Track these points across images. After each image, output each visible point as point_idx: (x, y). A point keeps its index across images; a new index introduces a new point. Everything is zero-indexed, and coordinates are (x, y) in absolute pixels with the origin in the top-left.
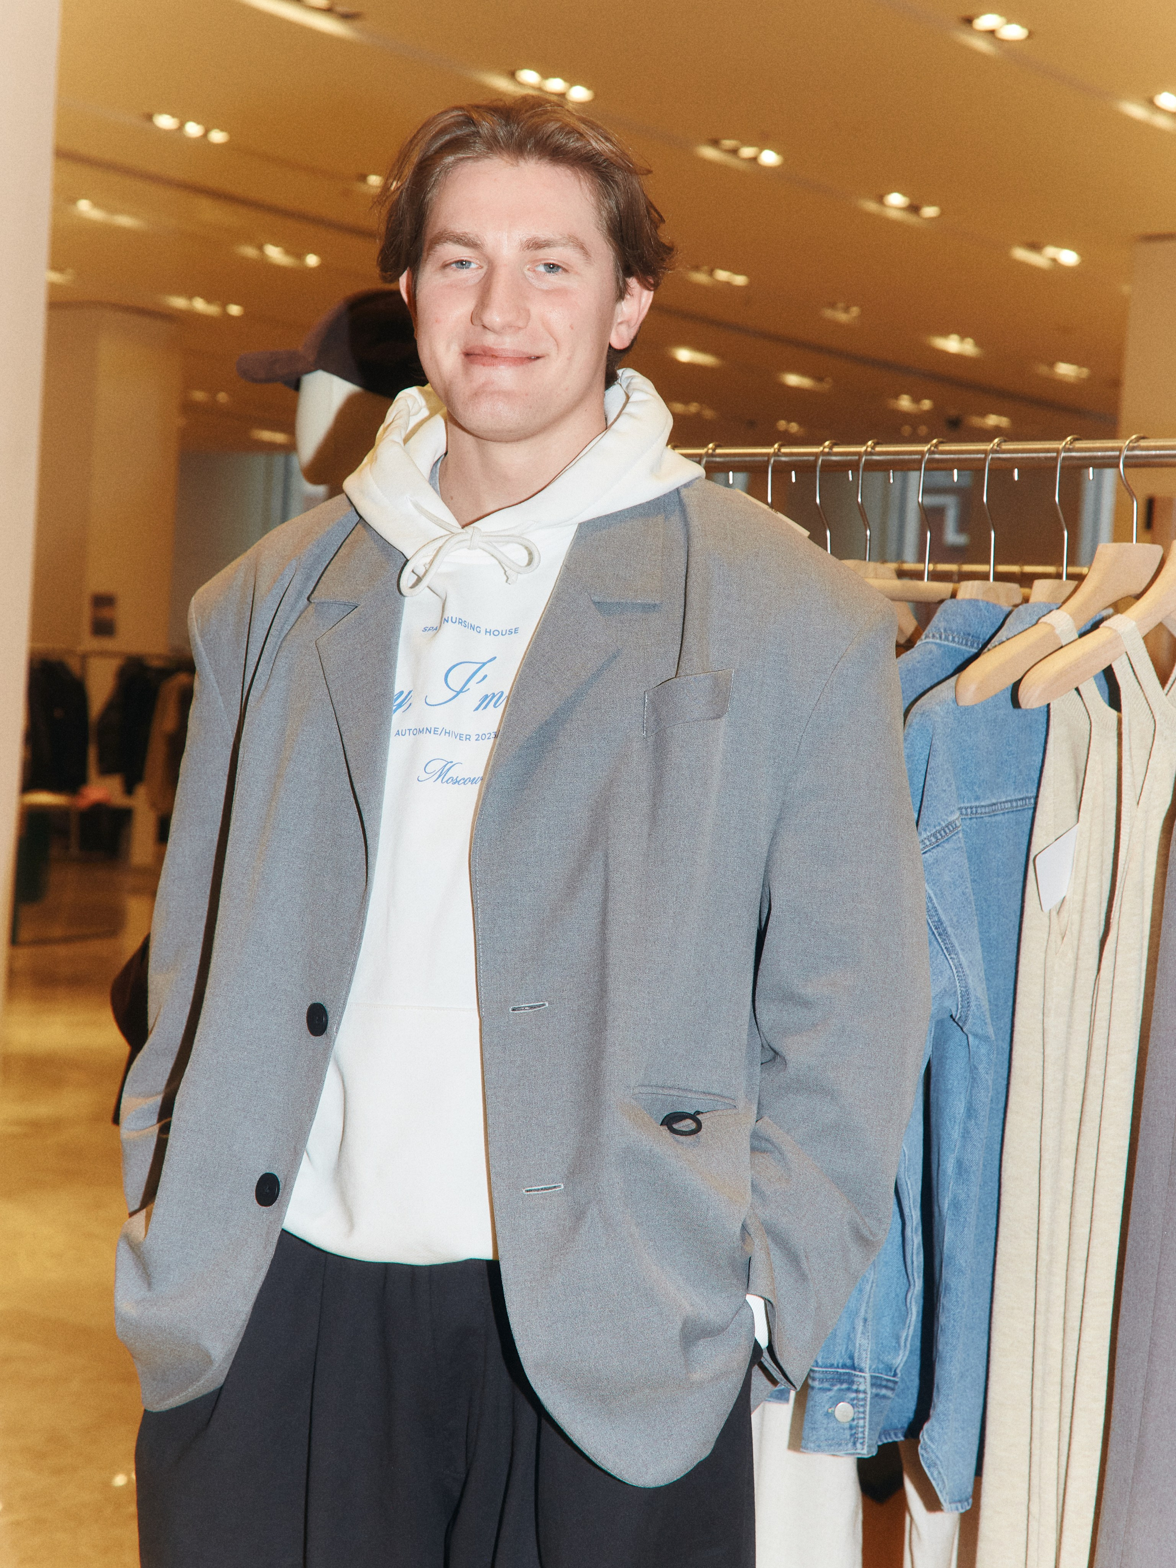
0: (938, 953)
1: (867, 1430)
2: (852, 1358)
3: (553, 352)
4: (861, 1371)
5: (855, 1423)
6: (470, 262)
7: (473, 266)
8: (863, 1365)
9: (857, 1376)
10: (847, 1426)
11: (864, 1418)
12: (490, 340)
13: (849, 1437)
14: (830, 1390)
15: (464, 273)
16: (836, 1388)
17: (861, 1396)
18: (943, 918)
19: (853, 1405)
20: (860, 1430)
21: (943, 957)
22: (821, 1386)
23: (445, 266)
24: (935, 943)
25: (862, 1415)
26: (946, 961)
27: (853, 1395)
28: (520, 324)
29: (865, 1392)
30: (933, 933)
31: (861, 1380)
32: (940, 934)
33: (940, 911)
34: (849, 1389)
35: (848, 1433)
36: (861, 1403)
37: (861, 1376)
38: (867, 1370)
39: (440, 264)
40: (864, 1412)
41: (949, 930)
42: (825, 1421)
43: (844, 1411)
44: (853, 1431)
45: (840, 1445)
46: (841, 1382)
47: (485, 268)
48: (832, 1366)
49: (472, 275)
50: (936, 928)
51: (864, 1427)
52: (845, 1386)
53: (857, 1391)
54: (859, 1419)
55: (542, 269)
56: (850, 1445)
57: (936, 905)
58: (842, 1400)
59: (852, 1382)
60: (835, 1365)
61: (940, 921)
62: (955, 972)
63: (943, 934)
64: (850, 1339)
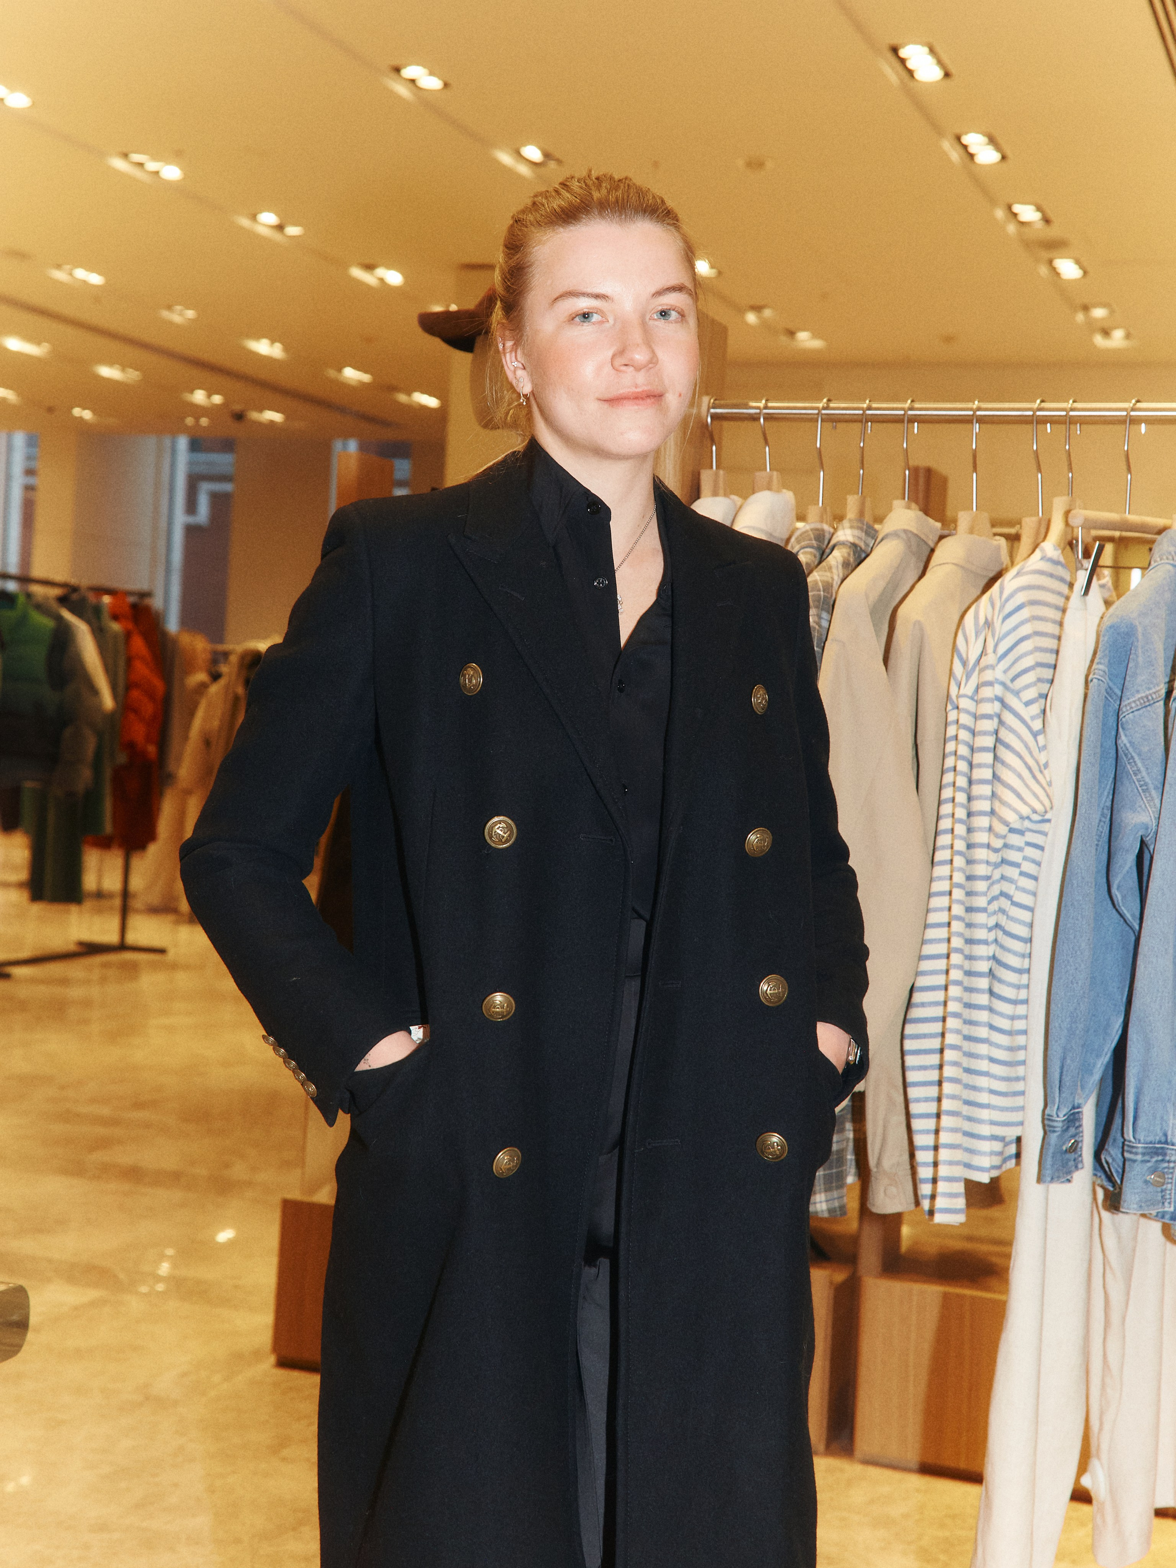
1: (1173, 1191)
2: (1166, 1135)
9: (1168, 1149)
11: (1171, 1183)
14: (1149, 1161)
16: (1154, 1160)
17: (1172, 1165)
19: (1164, 1173)
20: (1168, 1192)
22: (1143, 1159)
25: (1170, 1181)
27: (1166, 1165)
29: (1174, 1162)
31: (1173, 1152)
34: (1163, 1160)
36: (1171, 1171)
37: (1173, 1149)
40: (1172, 1179)
44: (1163, 1194)
46: (1157, 1154)
48: (1151, 1143)
51: (1171, 1190)
52: (1160, 1158)
53: (1169, 1162)
54: (1168, 1183)
56: (1161, 1204)
58: (1157, 1170)
59: (1165, 1155)
60: (1153, 1142)
64: (1164, 1120)
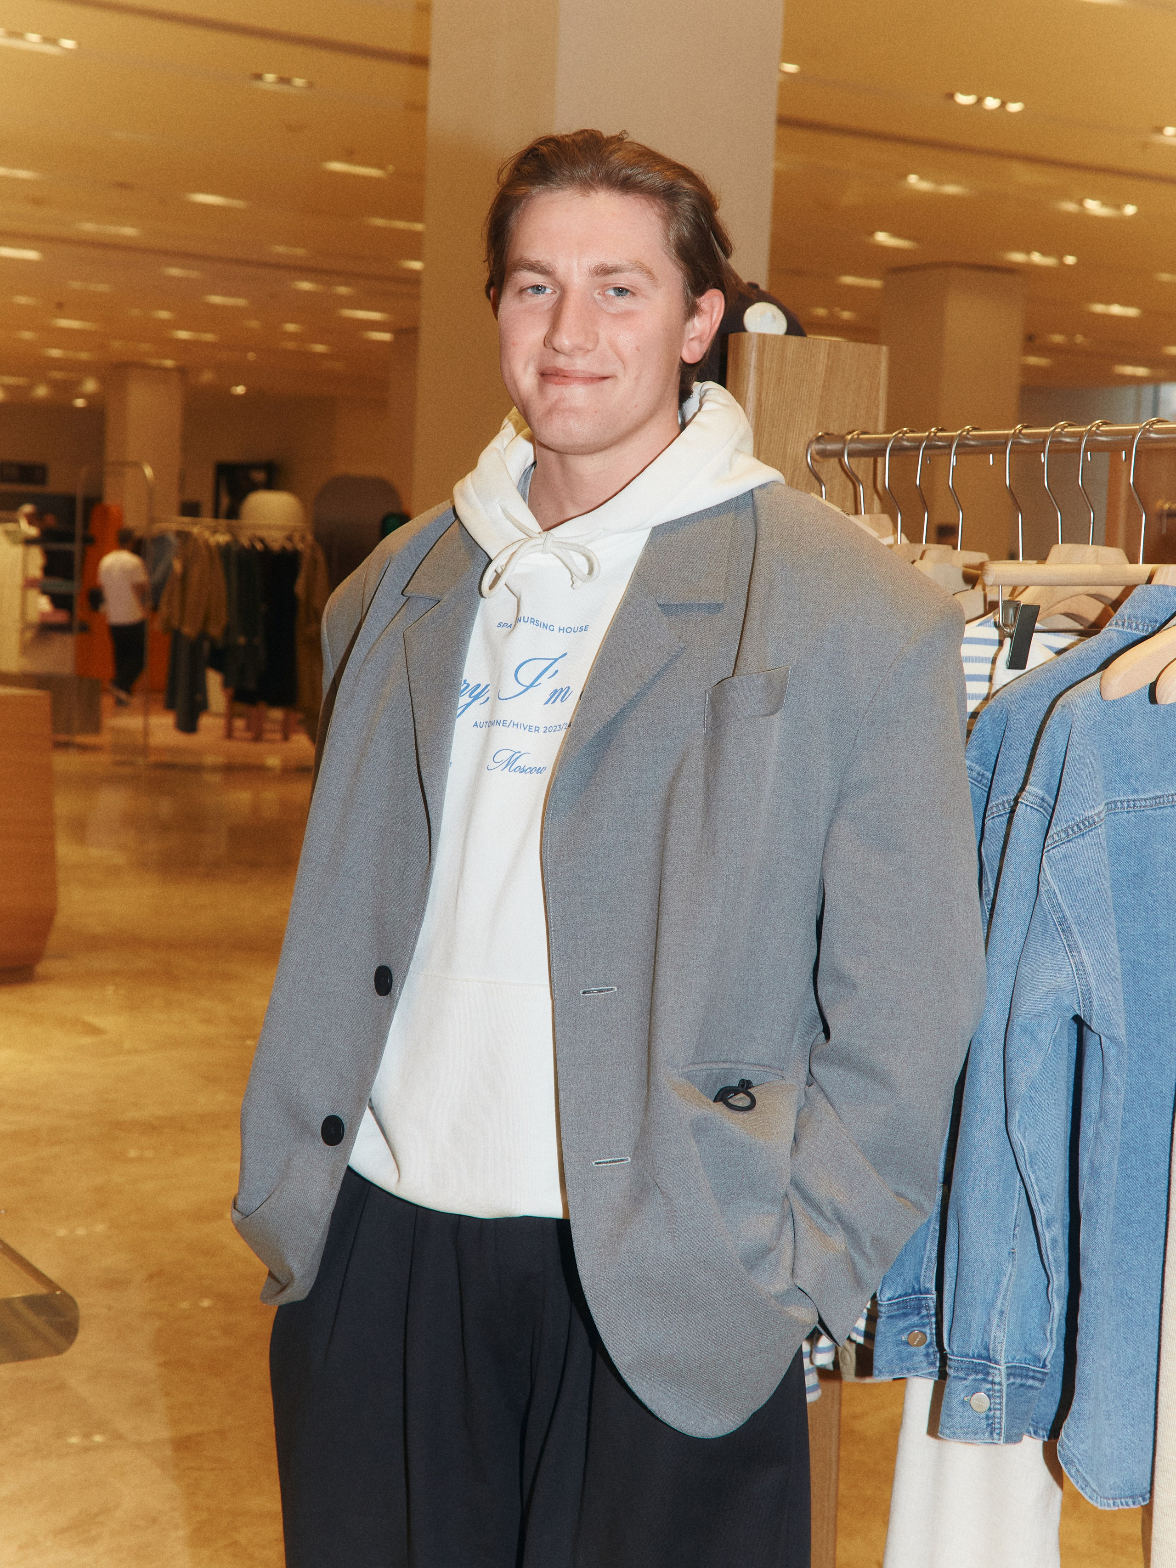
0: (1060, 948)
1: (1004, 1420)
2: (987, 1349)
3: (620, 374)
4: (996, 1363)
5: (992, 1413)
6: (545, 288)
7: (548, 291)
8: (998, 1357)
9: (993, 1367)
10: (983, 1415)
11: (1001, 1409)
12: (561, 362)
13: (985, 1427)
14: (965, 1379)
15: (541, 298)
16: (971, 1378)
17: (997, 1387)
18: (1067, 914)
19: (989, 1396)
20: (998, 1420)
21: (1064, 953)
22: (956, 1374)
23: (522, 291)
24: (1058, 939)
25: (998, 1405)
26: (1067, 959)
27: (989, 1386)
28: (589, 346)
29: (1000, 1384)
30: (1057, 930)
31: (997, 1372)
32: (1063, 931)
33: (1064, 907)
34: (984, 1380)
35: (984, 1423)
36: (997, 1394)
37: (996, 1368)
38: (1002, 1362)
39: (517, 290)
40: (1000, 1404)
41: (1073, 926)
42: (961, 1409)
43: (981, 1401)
44: (990, 1421)
45: (976, 1434)
46: (977, 1372)
47: (558, 292)
48: (967, 1356)
49: (546, 300)
50: (1060, 925)
51: (1001, 1418)
52: (980, 1376)
53: (993, 1383)
54: (995, 1409)
55: (611, 293)
56: (987, 1434)
57: (1061, 901)
58: (978, 1390)
59: (988, 1374)
60: (971, 1355)
61: (1064, 917)
62: (1075, 970)
63: (1067, 930)
64: (986, 1331)
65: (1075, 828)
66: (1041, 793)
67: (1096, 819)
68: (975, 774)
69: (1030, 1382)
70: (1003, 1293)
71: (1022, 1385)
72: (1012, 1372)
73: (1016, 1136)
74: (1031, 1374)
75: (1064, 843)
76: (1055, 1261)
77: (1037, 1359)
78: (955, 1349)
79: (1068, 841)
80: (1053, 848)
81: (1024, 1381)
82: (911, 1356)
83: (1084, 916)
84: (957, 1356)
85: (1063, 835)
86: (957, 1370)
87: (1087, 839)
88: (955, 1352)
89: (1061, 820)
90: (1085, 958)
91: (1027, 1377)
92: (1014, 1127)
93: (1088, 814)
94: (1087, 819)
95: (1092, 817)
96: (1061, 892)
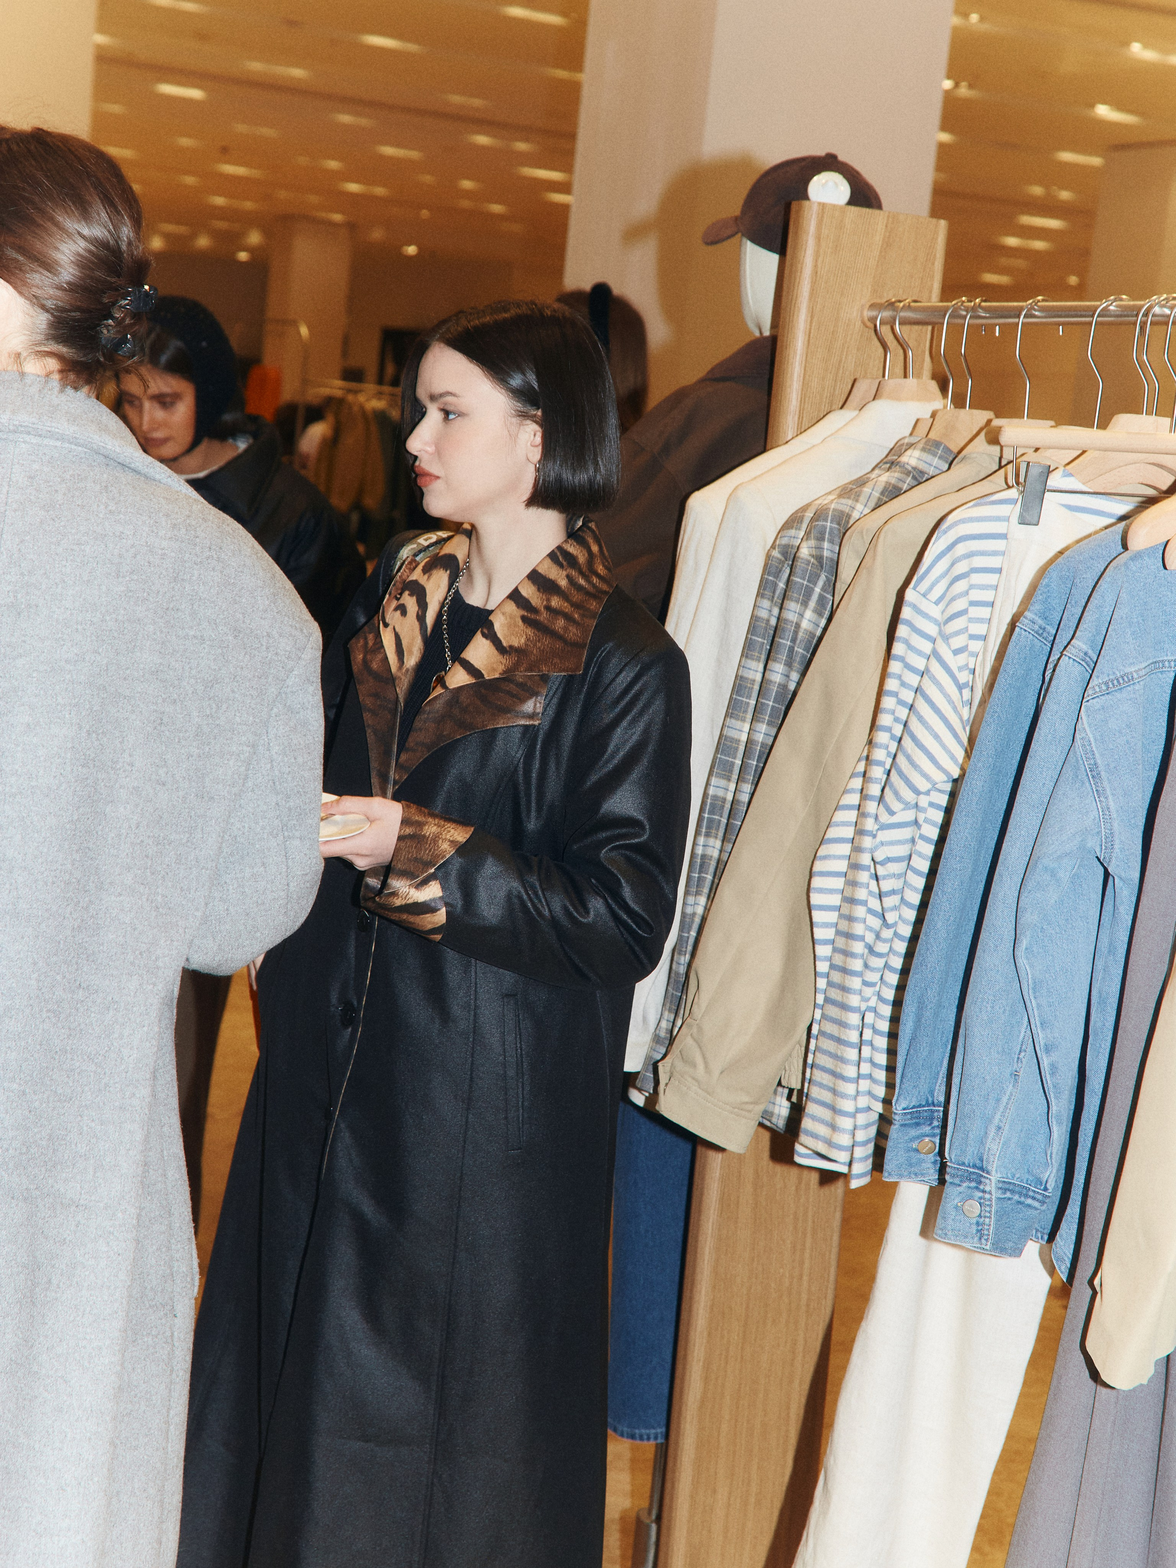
0: (1088, 794)
1: (990, 1228)
2: (982, 1160)
4: (988, 1173)
5: (982, 1220)
8: (990, 1168)
9: (985, 1177)
10: (974, 1221)
11: (990, 1218)
13: (974, 1232)
14: (960, 1185)
16: (965, 1185)
17: (987, 1196)
18: (1099, 761)
19: (980, 1204)
20: (986, 1227)
21: (1092, 798)
24: (1088, 784)
25: (988, 1214)
26: (1094, 803)
27: (981, 1194)
29: (990, 1193)
30: (1088, 775)
31: (987, 1181)
32: (1093, 777)
33: (1097, 755)
34: (977, 1188)
35: (974, 1228)
36: (987, 1203)
37: (988, 1178)
38: (993, 1173)
40: (990, 1212)
41: (1103, 773)
42: (954, 1213)
43: (973, 1208)
44: (980, 1228)
45: (966, 1237)
46: (971, 1181)
48: (963, 1164)
50: (1091, 771)
52: (973, 1184)
53: (984, 1191)
54: (985, 1217)
56: (976, 1239)
57: (1094, 749)
58: (971, 1198)
59: (980, 1183)
60: (966, 1163)
61: (1095, 764)
62: (1101, 814)
63: (1097, 777)
64: (982, 1143)
65: (1115, 682)
66: (1085, 647)
67: (1135, 675)
68: (1036, 627)
69: (1029, 1201)
70: (1001, 1110)
71: (1019, 1203)
72: (1006, 1187)
73: (1022, 961)
74: (1031, 1194)
75: (1104, 695)
76: (1054, 1087)
77: (1039, 1181)
78: (953, 1157)
79: (1107, 694)
80: (1093, 699)
81: (1023, 1199)
82: (920, 1162)
83: (1112, 765)
84: (954, 1164)
85: (1104, 688)
86: (953, 1176)
87: (1124, 694)
88: (953, 1160)
89: (1103, 673)
90: (1112, 804)
91: (1027, 1196)
92: (1020, 952)
93: (1128, 670)
94: (1126, 674)
95: (1131, 673)
96: (1095, 740)
